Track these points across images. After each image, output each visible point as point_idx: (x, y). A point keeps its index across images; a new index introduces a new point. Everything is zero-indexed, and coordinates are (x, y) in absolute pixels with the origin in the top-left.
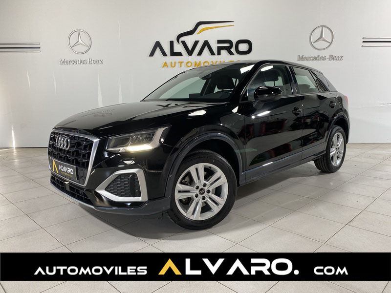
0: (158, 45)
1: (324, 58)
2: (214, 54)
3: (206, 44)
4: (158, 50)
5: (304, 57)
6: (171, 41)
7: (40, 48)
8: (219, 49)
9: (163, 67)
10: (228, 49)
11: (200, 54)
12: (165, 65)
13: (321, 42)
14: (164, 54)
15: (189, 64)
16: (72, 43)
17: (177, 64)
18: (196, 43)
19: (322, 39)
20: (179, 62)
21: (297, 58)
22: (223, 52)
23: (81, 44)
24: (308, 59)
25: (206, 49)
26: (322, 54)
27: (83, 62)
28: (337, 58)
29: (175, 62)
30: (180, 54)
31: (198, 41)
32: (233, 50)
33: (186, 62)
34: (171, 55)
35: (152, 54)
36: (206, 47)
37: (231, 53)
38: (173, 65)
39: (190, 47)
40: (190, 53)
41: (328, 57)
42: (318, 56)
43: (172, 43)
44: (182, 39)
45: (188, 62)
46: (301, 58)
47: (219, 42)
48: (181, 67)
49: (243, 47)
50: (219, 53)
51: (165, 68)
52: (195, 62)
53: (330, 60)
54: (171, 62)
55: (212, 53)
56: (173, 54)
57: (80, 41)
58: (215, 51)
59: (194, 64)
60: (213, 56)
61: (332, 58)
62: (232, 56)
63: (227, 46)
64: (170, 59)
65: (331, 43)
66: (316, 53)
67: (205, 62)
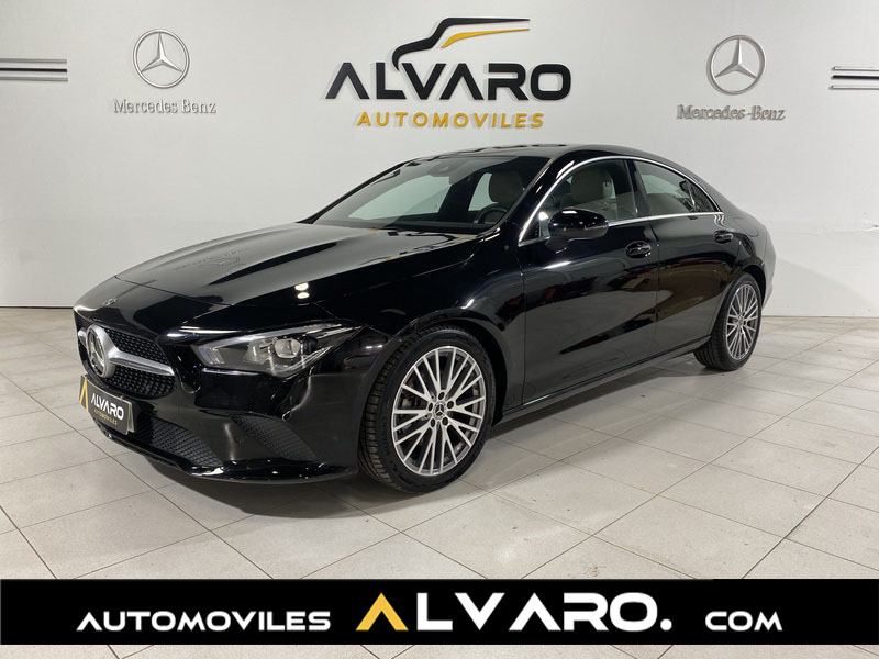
0: (347, 71)
1: (739, 114)
2: (482, 98)
3: (462, 72)
4: (347, 85)
5: (692, 109)
6: (377, 64)
7: (65, 71)
8: (494, 85)
9: (359, 125)
10: (515, 87)
11: (447, 95)
12: (364, 120)
13: (734, 74)
14: (363, 95)
15: (419, 120)
16: (143, 62)
17: (392, 119)
18: (439, 68)
19: (736, 67)
20: (397, 114)
21: (675, 111)
22: (502, 92)
23: (164, 63)
24: (701, 114)
25: (462, 86)
26: (736, 103)
27: (169, 108)
28: (771, 115)
29: (387, 114)
30: (399, 95)
31: (444, 65)
32: (526, 88)
33: (412, 113)
34: (378, 98)
35: (333, 93)
36: (462, 80)
37: (521, 96)
38: (383, 121)
39: (424, 78)
40: (424, 92)
41: (749, 110)
42: (727, 109)
43: (380, 68)
44: (404, 59)
45: (418, 115)
46: (686, 113)
47: (493, 68)
48: (401, 125)
49: (550, 82)
50: (492, 96)
51: (364, 127)
52: (436, 115)
53: (753, 118)
54: (379, 114)
55: (477, 95)
56: (383, 93)
57: (163, 57)
58: (483, 88)
59: (431, 121)
60: (479, 102)
61: (758, 113)
62: (522, 103)
63: (512, 78)
64: (375, 106)
65: (757, 79)
66: (720, 102)
67: (459, 116)
